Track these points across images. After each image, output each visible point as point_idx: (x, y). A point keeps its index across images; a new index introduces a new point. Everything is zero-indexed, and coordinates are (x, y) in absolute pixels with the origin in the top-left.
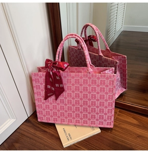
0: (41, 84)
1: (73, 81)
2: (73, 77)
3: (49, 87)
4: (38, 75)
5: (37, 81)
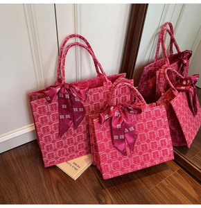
4: (42, 101)
5: (42, 110)
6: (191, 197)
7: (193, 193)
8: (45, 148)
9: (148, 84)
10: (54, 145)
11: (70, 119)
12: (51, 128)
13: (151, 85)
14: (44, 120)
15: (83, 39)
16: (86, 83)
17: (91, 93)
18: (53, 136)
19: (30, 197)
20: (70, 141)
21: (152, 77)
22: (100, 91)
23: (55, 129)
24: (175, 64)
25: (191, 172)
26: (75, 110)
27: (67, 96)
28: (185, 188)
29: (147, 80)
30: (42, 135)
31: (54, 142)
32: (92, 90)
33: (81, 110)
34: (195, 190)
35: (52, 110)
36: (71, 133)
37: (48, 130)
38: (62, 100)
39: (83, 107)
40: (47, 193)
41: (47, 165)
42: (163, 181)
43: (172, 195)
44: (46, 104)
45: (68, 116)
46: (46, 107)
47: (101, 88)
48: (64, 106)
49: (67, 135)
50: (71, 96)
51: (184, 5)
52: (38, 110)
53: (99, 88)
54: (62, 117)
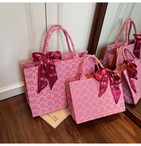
0: (35, 78)
1: (64, 68)
2: (63, 65)
3: (42, 79)
6: (131, 135)
7: (133, 133)
19: (23, 128)
25: (133, 118)
28: (128, 129)
34: (134, 130)
40: (35, 126)
42: (113, 123)
43: (118, 132)
51: (134, 4)
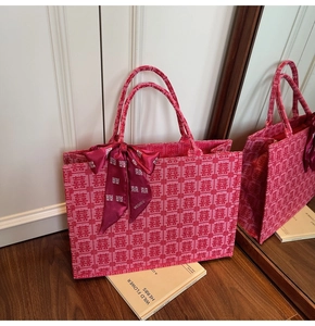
4: (82, 168)
5: (79, 182)
8: (78, 246)
9: (254, 166)
10: (94, 244)
11: (122, 204)
12: (92, 213)
13: (259, 169)
14: (81, 200)
15: (162, 75)
16: (161, 147)
17: (164, 165)
18: (93, 229)
20: (120, 242)
21: (260, 154)
22: (181, 164)
23: (98, 216)
24: (302, 132)
26: (135, 189)
27: (123, 164)
29: (252, 159)
30: (74, 224)
31: (93, 238)
32: (166, 160)
33: (145, 190)
35: (96, 183)
36: (123, 228)
37: (85, 217)
38: (114, 171)
39: (148, 187)
41: (77, 275)
44: (87, 172)
45: (120, 199)
46: (86, 179)
47: (183, 158)
48: (115, 181)
49: (117, 230)
50: (129, 164)
52: (72, 181)
53: (179, 159)
54: (110, 198)
